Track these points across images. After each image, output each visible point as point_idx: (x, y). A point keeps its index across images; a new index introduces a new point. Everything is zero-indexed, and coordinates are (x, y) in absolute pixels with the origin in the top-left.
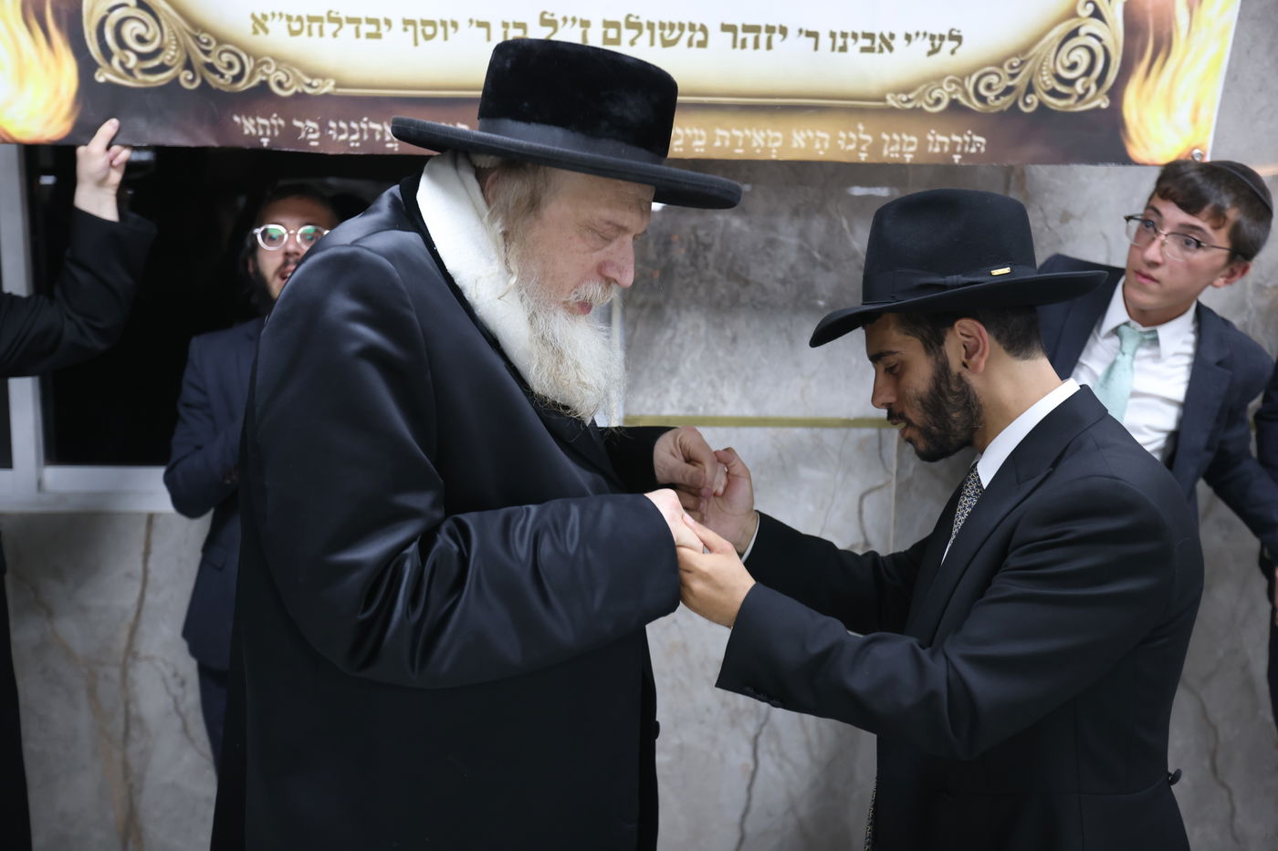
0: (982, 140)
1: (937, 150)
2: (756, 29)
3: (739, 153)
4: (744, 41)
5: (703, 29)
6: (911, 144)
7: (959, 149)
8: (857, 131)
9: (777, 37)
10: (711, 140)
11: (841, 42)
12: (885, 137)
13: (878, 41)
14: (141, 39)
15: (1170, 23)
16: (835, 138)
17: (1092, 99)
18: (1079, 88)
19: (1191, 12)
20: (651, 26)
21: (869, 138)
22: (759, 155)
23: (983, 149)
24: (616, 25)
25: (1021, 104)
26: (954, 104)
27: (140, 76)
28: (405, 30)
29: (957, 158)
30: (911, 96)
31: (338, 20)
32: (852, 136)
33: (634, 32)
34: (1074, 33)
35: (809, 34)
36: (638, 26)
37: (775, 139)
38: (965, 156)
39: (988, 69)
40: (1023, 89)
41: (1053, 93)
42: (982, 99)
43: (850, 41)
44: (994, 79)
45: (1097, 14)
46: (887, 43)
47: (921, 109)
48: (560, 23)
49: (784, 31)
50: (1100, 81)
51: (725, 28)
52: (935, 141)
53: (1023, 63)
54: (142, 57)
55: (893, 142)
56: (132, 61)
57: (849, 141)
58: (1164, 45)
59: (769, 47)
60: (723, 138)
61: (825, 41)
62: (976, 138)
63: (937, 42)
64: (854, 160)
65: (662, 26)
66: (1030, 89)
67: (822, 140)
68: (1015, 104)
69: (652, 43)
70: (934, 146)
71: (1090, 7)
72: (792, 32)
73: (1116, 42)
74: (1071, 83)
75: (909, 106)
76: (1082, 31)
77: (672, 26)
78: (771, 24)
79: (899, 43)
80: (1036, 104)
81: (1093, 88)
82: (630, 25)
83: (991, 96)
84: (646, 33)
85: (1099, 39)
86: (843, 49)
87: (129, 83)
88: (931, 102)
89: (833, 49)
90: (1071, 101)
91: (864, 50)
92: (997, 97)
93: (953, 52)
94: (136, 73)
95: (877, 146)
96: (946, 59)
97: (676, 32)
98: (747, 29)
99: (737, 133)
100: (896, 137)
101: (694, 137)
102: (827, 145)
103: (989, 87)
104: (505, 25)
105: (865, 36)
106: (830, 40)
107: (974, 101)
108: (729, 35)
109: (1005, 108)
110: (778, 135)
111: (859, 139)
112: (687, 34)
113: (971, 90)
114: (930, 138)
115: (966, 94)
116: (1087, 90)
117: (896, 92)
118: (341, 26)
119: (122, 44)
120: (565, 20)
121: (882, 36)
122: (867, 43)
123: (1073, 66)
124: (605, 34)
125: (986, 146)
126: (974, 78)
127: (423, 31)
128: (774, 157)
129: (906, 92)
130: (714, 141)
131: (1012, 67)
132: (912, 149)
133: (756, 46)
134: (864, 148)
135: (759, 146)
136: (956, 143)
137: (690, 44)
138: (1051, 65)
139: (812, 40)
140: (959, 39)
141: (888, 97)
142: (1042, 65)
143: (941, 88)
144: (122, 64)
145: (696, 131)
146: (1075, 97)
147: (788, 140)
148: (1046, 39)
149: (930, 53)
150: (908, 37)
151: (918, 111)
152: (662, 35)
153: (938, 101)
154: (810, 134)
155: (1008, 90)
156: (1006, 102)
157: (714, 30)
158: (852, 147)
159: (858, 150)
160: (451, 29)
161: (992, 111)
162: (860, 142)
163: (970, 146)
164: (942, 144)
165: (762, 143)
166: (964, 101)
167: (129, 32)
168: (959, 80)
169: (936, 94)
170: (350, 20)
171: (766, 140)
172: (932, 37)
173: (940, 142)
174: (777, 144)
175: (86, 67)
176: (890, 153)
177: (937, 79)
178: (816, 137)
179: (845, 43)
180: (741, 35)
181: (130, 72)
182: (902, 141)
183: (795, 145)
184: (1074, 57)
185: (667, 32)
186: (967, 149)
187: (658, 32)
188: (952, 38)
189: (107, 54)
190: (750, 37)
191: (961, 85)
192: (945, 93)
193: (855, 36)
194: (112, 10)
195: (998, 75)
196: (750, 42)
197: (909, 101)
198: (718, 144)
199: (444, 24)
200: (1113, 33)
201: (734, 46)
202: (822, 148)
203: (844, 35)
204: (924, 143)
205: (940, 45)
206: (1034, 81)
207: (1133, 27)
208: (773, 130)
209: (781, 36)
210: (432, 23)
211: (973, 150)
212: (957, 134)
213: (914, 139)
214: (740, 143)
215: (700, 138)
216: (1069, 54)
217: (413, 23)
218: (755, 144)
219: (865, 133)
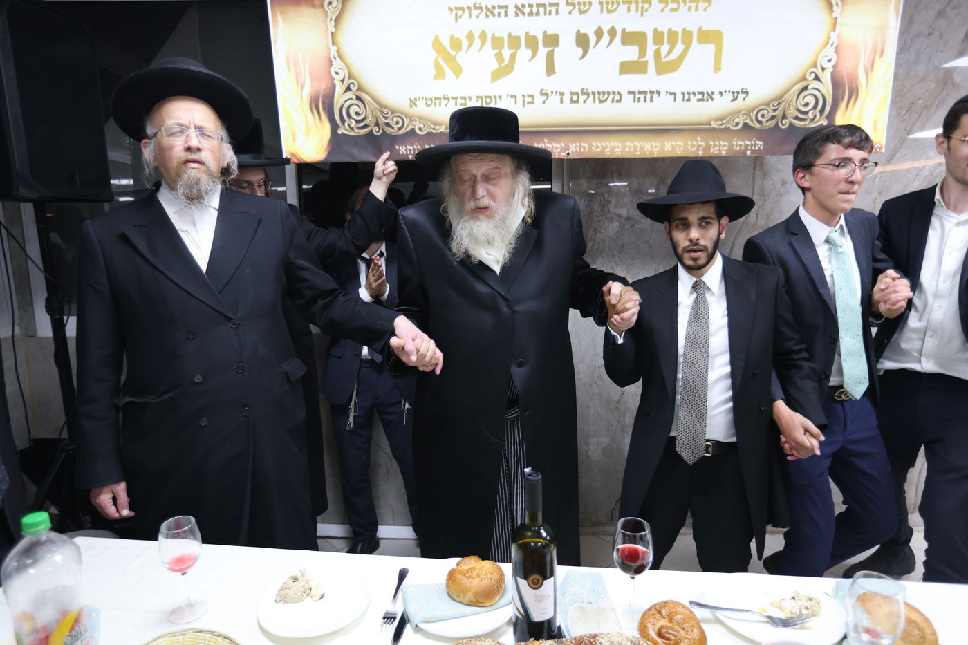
0: (761, 143)
1: (738, 149)
2: (645, 92)
3: (638, 154)
4: (639, 98)
5: (619, 93)
6: (724, 146)
7: (749, 148)
8: (697, 141)
9: (655, 96)
10: (624, 148)
11: (686, 97)
12: (711, 143)
13: (706, 95)
14: (357, 114)
15: (856, 81)
16: (686, 145)
17: (818, 121)
18: (811, 115)
19: (867, 76)
20: (594, 93)
21: (703, 144)
22: (648, 155)
23: (762, 148)
24: (577, 94)
25: (780, 124)
26: (746, 125)
27: (356, 130)
28: (478, 101)
29: (749, 152)
30: (723, 122)
31: (448, 99)
32: (695, 143)
33: (585, 97)
34: (806, 88)
35: (671, 94)
36: (588, 94)
37: (656, 147)
38: (753, 151)
39: (762, 107)
40: (781, 116)
41: (797, 118)
42: (760, 122)
43: (692, 96)
44: (765, 112)
45: (817, 78)
46: (711, 96)
47: (729, 128)
48: (550, 94)
49: (658, 93)
50: (822, 111)
51: (630, 93)
52: (737, 144)
53: (779, 103)
54: (357, 122)
55: (715, 146)
56: (353, 124)
57: (693, 146)
58: (854, 92)
59: (651, 100)
60: (630, 147)
61: (679, 97)
62: (758, 142)
63: (736, 95)
64: (696, 155)
65: (599, 93)
66: (784, 117)
67: (680, 146)
68: (777, 123)
69: (594, 101)
70: (737, 147)
71: (813, 75)
72: (663, 93)
73: (828, 92)
74: (806, 113)
75: (723, 127)
76: (810, 87)
77: (604, 93)
78: (652, 90)
79: (716, 96)
80: (788, 124)
81: (818, 115)
82: (583, 93)
83: (764, 120)
84: (591, 97)
85: (820, 91)
86: (689, 100)
87: (352, 134)
88: (734, 124)
89: (683, 100)
90: (807, 122)
91: (699, 100)
92: (767, 121)
93: (744, 99)
94: (355, 129)
95: (708, 147)
96: (740, 103)
97: (606, 96)
98: (640, 92)
99: (636, 144)
100: (717, 143)
101: (615, 147)
102: (682, 149)
103: (763, 116)
104: (524, 96)
105: (699, 93)
106: (682, 96)
107: (756, 123)
108: (632, 96)
109: (772, 126)
110: (658, 144)
111: (698, 145)
112: (611, 96)
113: (754, 118)
114: (734, 143)
115: (752, 120)
116: (815, 116)
117: (716, 120)
118: (449, 101)
119: (349, 116)
120: (552, 92)
121: (707, 93)
122: (700, 97)
123: (807, 105)
124: (572, 98)
125: (763, 146)
126: (755, 112)
127: (486, 101)
128: (656, 156)
129: (721, 120)
130: (625, 148)
131: (774, 106)
132: (726, 148)
133: (645, 101)
134: (701, 149)
135: (648, 151)
136: (748, 145)
137: (613, 101)
138: (795, 105)
139: (673, 96)
140: (747, 93)
141: (712, 123)
142: (789, 105)
143: (739, 117)
144: (349, 125)
145: (616, 144)
146: (809, 120)
147: (663, 147)
148: (791, 91)
149: (732, 101)
150: (721, 93)
151: (727, 129)
152: (599, 98)
153: (737, 124)
154: (674, 143)
155: (773, 117)
156: (772, 123)
157: (624, 94)
158: (695, 149)
159: (698, 150)
160: (498, 100)
161: (765, 128)
162: (699, 146)
163: (755, 147)
164: (741, 146)
165: (650, 149)
166: (750, 124)
167: (353, 111)
168: (748, 113)
169: (736, 121)
170: (453, 98)
171: (651, 147)
172: (733, 93)
173: (739, 144)
174: (657, 149)
175: (334, 127)
176: (714, 151)
177: (737, 113)
178: (676, 145)
179: (689, 97)
180: (637, 96)
181: (352, 129)
182: (720, 145)
183: (666, 150)
184: (807, 100)
185: (601, 96)
186: (753, 148)
187: (597, 96)
188: (743, 92)
189: (343, 120)
190: (642, 97)
191: (749, 115)
192: (741, 120)
193: (694, 93)
194: (345, 101)
195: (767, 110)
196: (642, 99)
197: (722, 124)
198: (627, 150)
199: (495, 97)
200: (826, 88)
201: (634, 101)
202: (680, 149)
203: (689, 93)
204: (731, 146)
205: (737, 97)
206: (786, 113)
207: (837, 84)
208: (656, 142)
209: (657, 95)
210: (490, 97)
211: (757, 148)
212: (748, 141)
213: (726, 143)
214: (639, 149)
215: (618, 147)
216: (804, 98)
217: (481, 97)
218: (646, 150)
219: (701, 141)
